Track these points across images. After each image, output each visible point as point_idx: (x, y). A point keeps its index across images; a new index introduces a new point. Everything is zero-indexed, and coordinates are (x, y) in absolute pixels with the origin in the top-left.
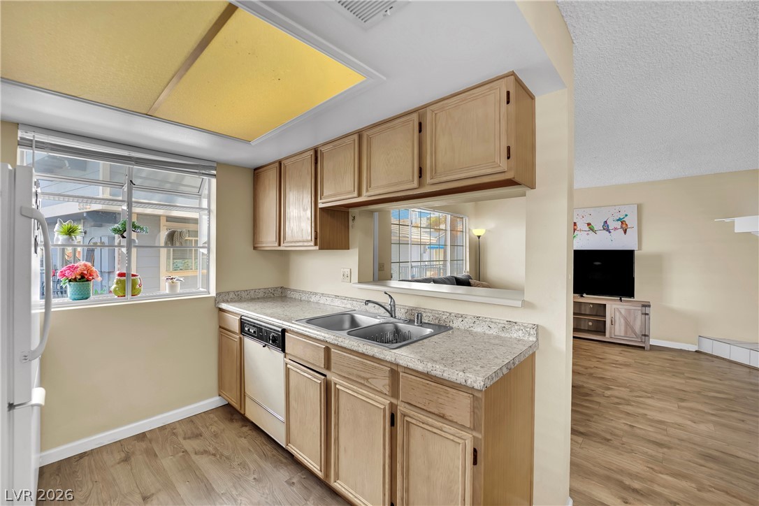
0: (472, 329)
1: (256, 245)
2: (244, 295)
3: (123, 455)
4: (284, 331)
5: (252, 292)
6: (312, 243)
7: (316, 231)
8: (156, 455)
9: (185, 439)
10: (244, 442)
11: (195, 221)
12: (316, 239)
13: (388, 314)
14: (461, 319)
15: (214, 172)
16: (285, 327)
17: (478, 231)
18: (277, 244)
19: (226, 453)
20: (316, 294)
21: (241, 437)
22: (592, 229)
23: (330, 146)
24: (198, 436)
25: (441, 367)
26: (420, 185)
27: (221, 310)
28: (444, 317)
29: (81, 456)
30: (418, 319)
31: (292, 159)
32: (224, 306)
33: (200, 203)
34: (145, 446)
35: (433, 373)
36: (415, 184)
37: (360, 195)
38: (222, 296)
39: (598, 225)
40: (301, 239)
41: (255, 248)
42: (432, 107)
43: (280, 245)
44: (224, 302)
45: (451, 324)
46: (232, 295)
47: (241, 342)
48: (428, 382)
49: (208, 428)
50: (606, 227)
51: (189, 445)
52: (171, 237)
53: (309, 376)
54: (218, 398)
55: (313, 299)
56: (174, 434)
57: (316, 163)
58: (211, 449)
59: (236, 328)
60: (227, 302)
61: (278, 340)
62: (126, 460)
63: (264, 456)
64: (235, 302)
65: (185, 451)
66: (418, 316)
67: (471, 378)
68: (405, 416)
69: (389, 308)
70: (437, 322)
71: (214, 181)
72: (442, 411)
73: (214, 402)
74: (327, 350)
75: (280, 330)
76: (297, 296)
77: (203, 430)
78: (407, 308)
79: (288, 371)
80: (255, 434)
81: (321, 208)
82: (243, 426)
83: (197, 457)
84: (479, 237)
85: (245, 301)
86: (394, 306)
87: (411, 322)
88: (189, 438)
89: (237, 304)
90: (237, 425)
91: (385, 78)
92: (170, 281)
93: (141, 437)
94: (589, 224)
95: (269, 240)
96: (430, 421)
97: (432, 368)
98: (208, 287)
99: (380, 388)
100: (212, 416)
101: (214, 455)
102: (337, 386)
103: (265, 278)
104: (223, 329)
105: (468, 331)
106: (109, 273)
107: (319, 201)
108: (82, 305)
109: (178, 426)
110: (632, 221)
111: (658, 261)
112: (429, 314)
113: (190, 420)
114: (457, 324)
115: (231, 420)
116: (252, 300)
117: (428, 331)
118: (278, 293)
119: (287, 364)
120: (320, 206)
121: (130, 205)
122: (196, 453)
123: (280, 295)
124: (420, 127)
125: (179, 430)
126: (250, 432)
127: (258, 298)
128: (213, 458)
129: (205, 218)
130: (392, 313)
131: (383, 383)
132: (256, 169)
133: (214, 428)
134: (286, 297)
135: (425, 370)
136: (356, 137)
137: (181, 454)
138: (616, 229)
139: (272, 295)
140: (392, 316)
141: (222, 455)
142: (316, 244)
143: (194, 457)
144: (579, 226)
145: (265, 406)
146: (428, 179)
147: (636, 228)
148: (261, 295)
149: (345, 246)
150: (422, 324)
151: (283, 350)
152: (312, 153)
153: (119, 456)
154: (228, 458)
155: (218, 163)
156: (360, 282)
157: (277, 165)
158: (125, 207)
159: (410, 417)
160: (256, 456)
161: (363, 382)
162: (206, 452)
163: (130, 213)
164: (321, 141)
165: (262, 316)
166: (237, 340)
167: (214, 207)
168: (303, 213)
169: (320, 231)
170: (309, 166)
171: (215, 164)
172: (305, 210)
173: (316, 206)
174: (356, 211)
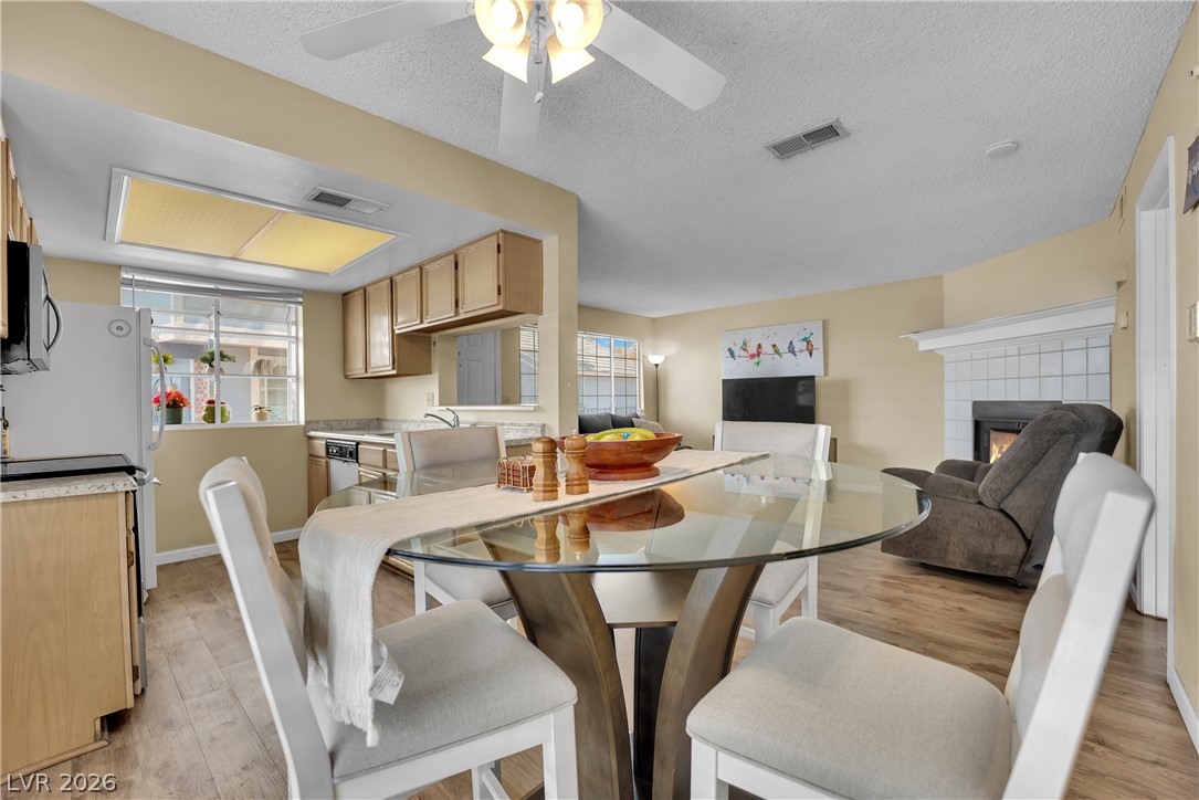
1: (346, 373)
2: (335, 425)
4: (358, 444)
5: (344, 423)
6: (390, 368)
7: (393, 356)
11: (283, 352)
12: (394, 363)
15: (301, 300)
16: (358, 440)
17: (655, 359)
18: (364, 371)
20: (406, 421)
22: (777, 352)
23: (401, 276)
26: (457, 313)
27: (310, 438)
31: (373, 286)
32: (312, 433)
33: (289, 331)
36: (453, 313)
37: (422, 322)
38: (312, 423)
39: (783, 348)
40: (382, 364)
41: (346, 377)
42: (462, 251)
43: (366, 371)
44: (312, 429)
46: (321, 425)
47: (327, 464)
50: (792, 350)
52: (259, 364)
53: (373, 477)
57: (391, 291)
59: (323, 453)
60: (318, 429)
61: (353, 453)
64: (325, 430)
71: (300, 308)
74: (384, 452)
75: (355, 444)
79: (360, 477)
81: (397, 334)
84: (657, 365)
85: (336, 431)
86: (457, 421)
91: (410, 236)
92: (259, 411)
94: (774, 346)
95: (357, 368)
98: (297, 416)
103: (360, 409)
104: (312, 456)
107: (395, 325)
108: (174, 428)
110: (817, 342)
111: (844, 388)
116: (344, 430)
118: (373, 425)
119: (359, 471)
120: (397, 332)
121: (217, 336)
123: (375, 426)
124: (456, 266)
127: (351, 429)
129: (294, 346)
130: (454, 427)
132: (345, 294)
134: (381, 428)
136: (417, 270)
138: (801, 351)
139: (366, 426)
142: (393, 369)
144: (764, 350)
146: (460, 309)
147: (822, 349)
148: (355, 425)
149: (428, 371)
151: (357, 461)
152: (388, 281)
155: (303, 290)
156: (443, 403)
157: (362, 291)
158: (212, 337)
163: (218, 341)
164: (395, 270)
165: (341, 435)
166: (324, 464)
167: (301, 335)
168: (383, 339)
169: (398, 355)
170: (386, 294)
171: (301, 292)
172: (385, 336)
173: (393, 331)
174: (435, 336)
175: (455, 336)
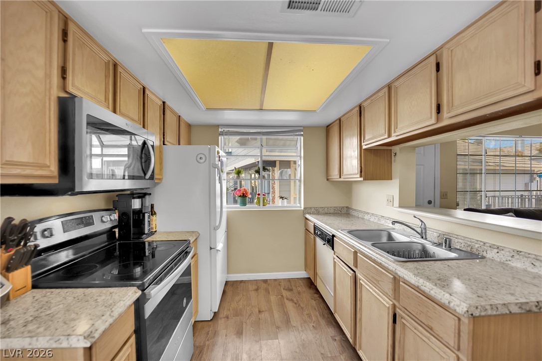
0: (509, 262)
1: (328, 178)
2: (320, 210)
3: (256, 287)
4: (333, 236)
5: (326, 209)
6: (358, 176)
7: (361, 167)
8: (269, 293)
9: (284, 289)
10: (314, 303)
12: (361, 172)
13: (419, 236)
14: (496, 251)
15: (302, 133)
16: (335, 234)
18: (338, 177)
19: (302, 305)
20: (368, 213)
21: (313, 299)
23: (369, 101)
24: (291, 290)
25: (431, 285)
26: (438, 120)
27: (306, 218)
28: (477, 246)
29: (241, 281)
30: (446, 243)
31: (346, 116)
32: (308, 216)
34: (265, 286)
35: (423, 288)
36: (433, 121)
37: (389, 136)
38: (307, 210)
40: (352, 173)
41: (328, 180)
42: (448, 46)
43: (340, 177)
44: (308, 213)
45: (485, 254)
46: (313, 210)
47: (315, 240)
48: (420, 295)
49: (297, 287)
51: (285, 293)
53: (346, 270)
54: (305, 272)
55: (366, 217)
56: (280, 285)
57: (360, 116)
58: (295, 300)
59: (312, 230)
60: (310, 213)
61: (330, 241)
62: (257, 290)
63: (323, 316)
64: (315, 214)
65: (282, 296)
66: (446, 240)
67: (455, 301)
68: (402, 318)
69: (419, 230)
70: (469, 249)
71: (302, 138)
72: (431, 324)
73: (303, 274)
74: (355, 253)
75: (331, 235)
76: (355, 213)
77: (294, 288)
78: (440, 232)
79: (335, 263)
80: (321, 300)
81: (365, 149)
82: (315, 293)
83: (287, 301)
85: (321, 214)
86: (425, 229)
87: (439, 245)
88: (286, 290)
89: (314, 216)
90: (312, 291)
91: (388, 40)
92: (282, 199)
93: (265, 281)
95: (334, 174)
96: (420, 328)
97: (422, 284)
98: (300, 203)
99: (386, 290)
100: (300, 281)
101: (296, 303)
102: (361, 281)
103: (335, 200)
104: (307, 230)
105: (504, 263)
106: (268, 193)
107: (363, 144)
108: (244, 208)
109: (283, 281)
112: (460, 241)
113: (289, 280)
114: (491, 254)
115: (310, 288)
116: (326, 214)
117: (453, 255)
118: (344, 211)
119: (334, 259)
120: (364, 147)
121: (261, 157)
122: (287, 299)
123: (345, 212)
124: (438, 67)
125: (282, 284)
126: (318, 298)
127: (330, 213)
128: (295, 305)
130: (423, 235)
131: (388, 287)
132: (327, 126)
133: (299, 289)
134: (349, 214)
135: (417, 284)
136: (386, 89)
137: (280, 296)
139: (339, 212)
140: (422, 238)
141: (299, 305)
142: (361, 176)
143: (286, 301)
145: (325, 284)
146: (445, 113)
148: (332, 211)
149: (389, 177)
150: (450, 248)
151: (333, 249)
152: (358, 109)
153: (255, 287)
154: (302, 308)
155: (304, 127)
156: (400, 207)
157: (338, 121)
159: (405, 320)
160: (317, 313)
161: (375, 282)
162: (292, 300)
164: (364, 98)
165: (323, 224)
166: (313, 238)
167: (302, 154)
168: (353, 154)
169: (365, 165)
170: (356, 119)
171: (302, 128)
172: (354, 151)
173: (361, 146)
174: (396, 149)
175: (414, 147)
